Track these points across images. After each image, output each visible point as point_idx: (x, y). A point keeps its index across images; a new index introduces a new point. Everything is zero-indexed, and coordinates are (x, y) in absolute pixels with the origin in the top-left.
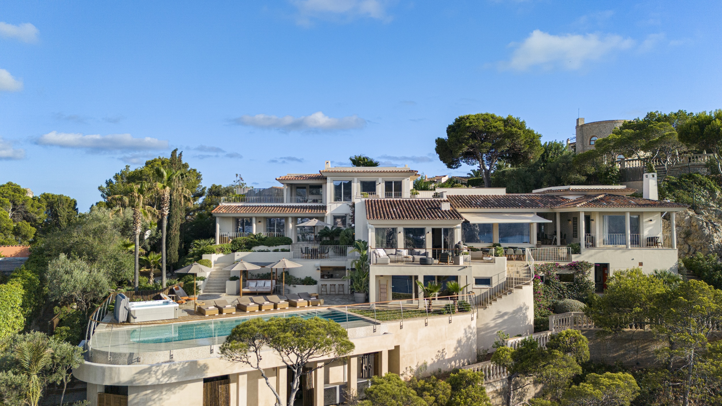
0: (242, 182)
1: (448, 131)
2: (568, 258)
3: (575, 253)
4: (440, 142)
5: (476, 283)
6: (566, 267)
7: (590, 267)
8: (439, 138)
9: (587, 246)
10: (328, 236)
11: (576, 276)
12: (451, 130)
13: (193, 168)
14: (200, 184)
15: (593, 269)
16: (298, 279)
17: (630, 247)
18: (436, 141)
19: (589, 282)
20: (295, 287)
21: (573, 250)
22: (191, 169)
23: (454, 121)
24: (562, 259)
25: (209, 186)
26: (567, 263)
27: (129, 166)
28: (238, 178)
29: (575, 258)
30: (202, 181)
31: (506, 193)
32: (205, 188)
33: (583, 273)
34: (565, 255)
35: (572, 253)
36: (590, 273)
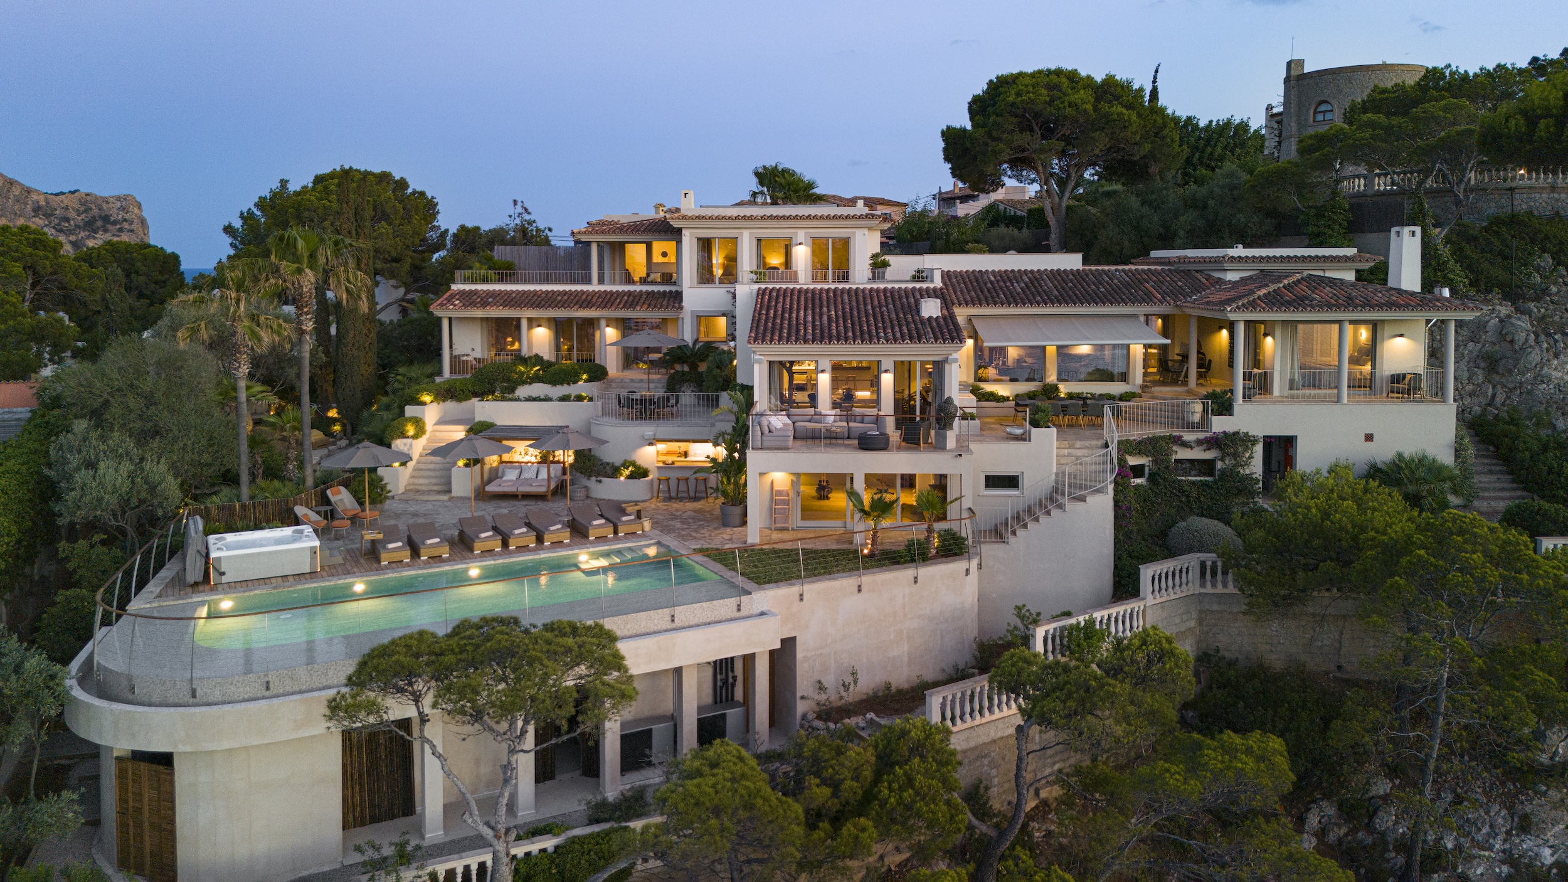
0: (527, 217)
1: (970, 110)
2: (1204, 424)
3: (1220, 414)
4: (952, 137)
5: (987, 486)
6: (1199, 442)
7: (1255, 442)
8: (948, 128)
9: (1247, 397)
10: (684, 362)
11: (1219, 465)
12: (978, 107)
13: (418, 189)
14: (436, 223)
15: (1259, 449)
16: (608, 464)
17: (1345, 400)
18: (943, 133)
19: (1249, 477)
20: (600, 481)
21: (1216, 407)
22: (414, 192)
23: (985, 87)
24: (1191, 426)
25: (453, 230)
26: (1201, 436)
27: (287, 181)
28: (519, 209)
29: (1220, 424)
30: (439, 217)
31: (1084, 264)
32: (447, 231)
33: (1235, 456)
34: (1197, 418)
35: (1213, 414)
36: (1251, 457)
